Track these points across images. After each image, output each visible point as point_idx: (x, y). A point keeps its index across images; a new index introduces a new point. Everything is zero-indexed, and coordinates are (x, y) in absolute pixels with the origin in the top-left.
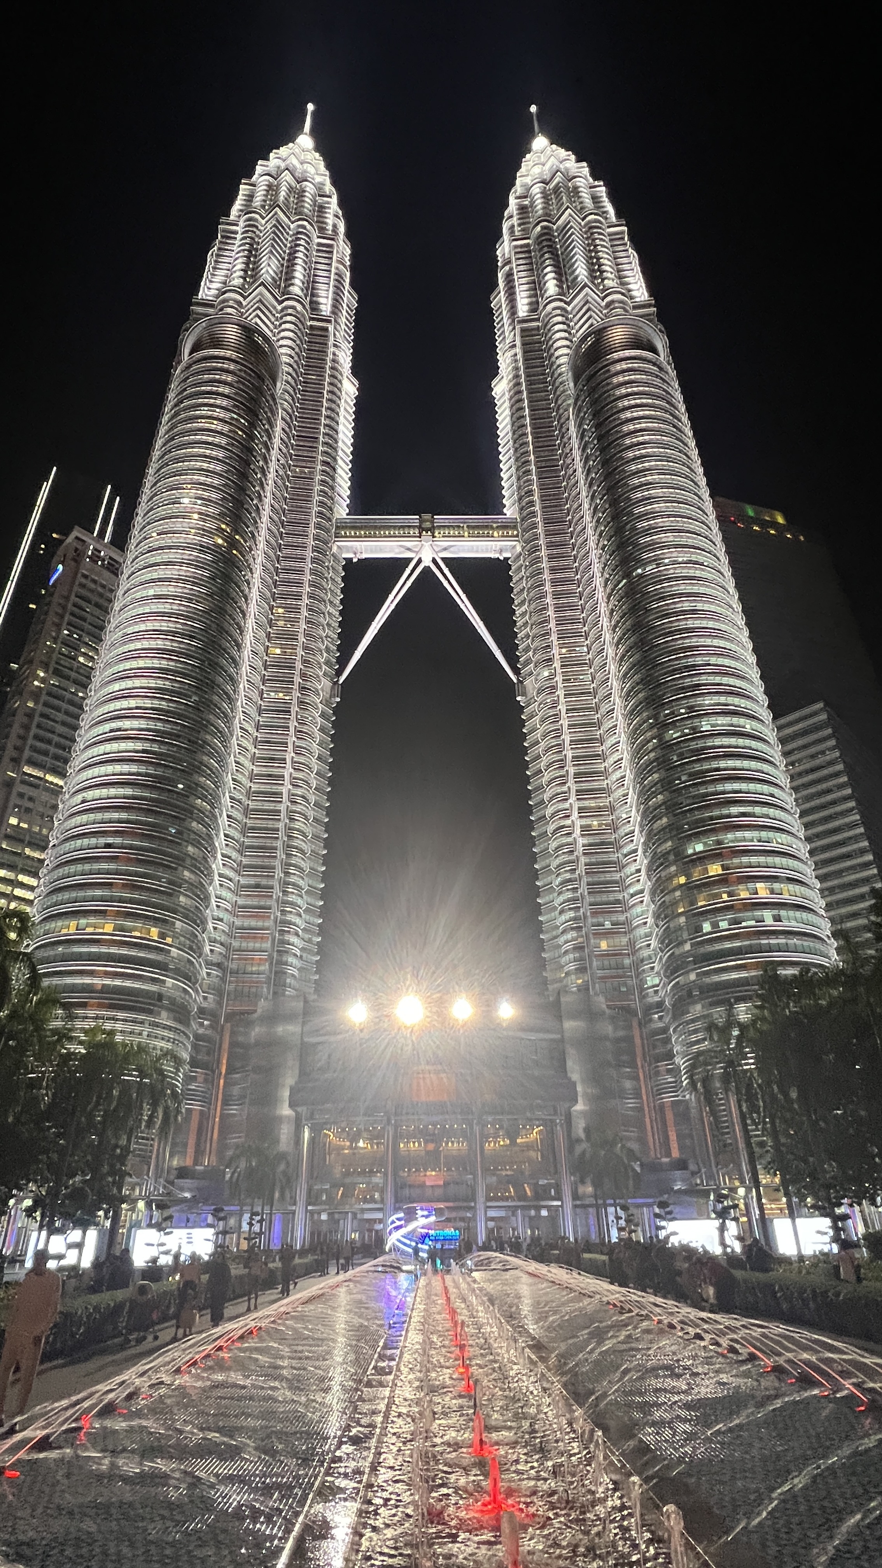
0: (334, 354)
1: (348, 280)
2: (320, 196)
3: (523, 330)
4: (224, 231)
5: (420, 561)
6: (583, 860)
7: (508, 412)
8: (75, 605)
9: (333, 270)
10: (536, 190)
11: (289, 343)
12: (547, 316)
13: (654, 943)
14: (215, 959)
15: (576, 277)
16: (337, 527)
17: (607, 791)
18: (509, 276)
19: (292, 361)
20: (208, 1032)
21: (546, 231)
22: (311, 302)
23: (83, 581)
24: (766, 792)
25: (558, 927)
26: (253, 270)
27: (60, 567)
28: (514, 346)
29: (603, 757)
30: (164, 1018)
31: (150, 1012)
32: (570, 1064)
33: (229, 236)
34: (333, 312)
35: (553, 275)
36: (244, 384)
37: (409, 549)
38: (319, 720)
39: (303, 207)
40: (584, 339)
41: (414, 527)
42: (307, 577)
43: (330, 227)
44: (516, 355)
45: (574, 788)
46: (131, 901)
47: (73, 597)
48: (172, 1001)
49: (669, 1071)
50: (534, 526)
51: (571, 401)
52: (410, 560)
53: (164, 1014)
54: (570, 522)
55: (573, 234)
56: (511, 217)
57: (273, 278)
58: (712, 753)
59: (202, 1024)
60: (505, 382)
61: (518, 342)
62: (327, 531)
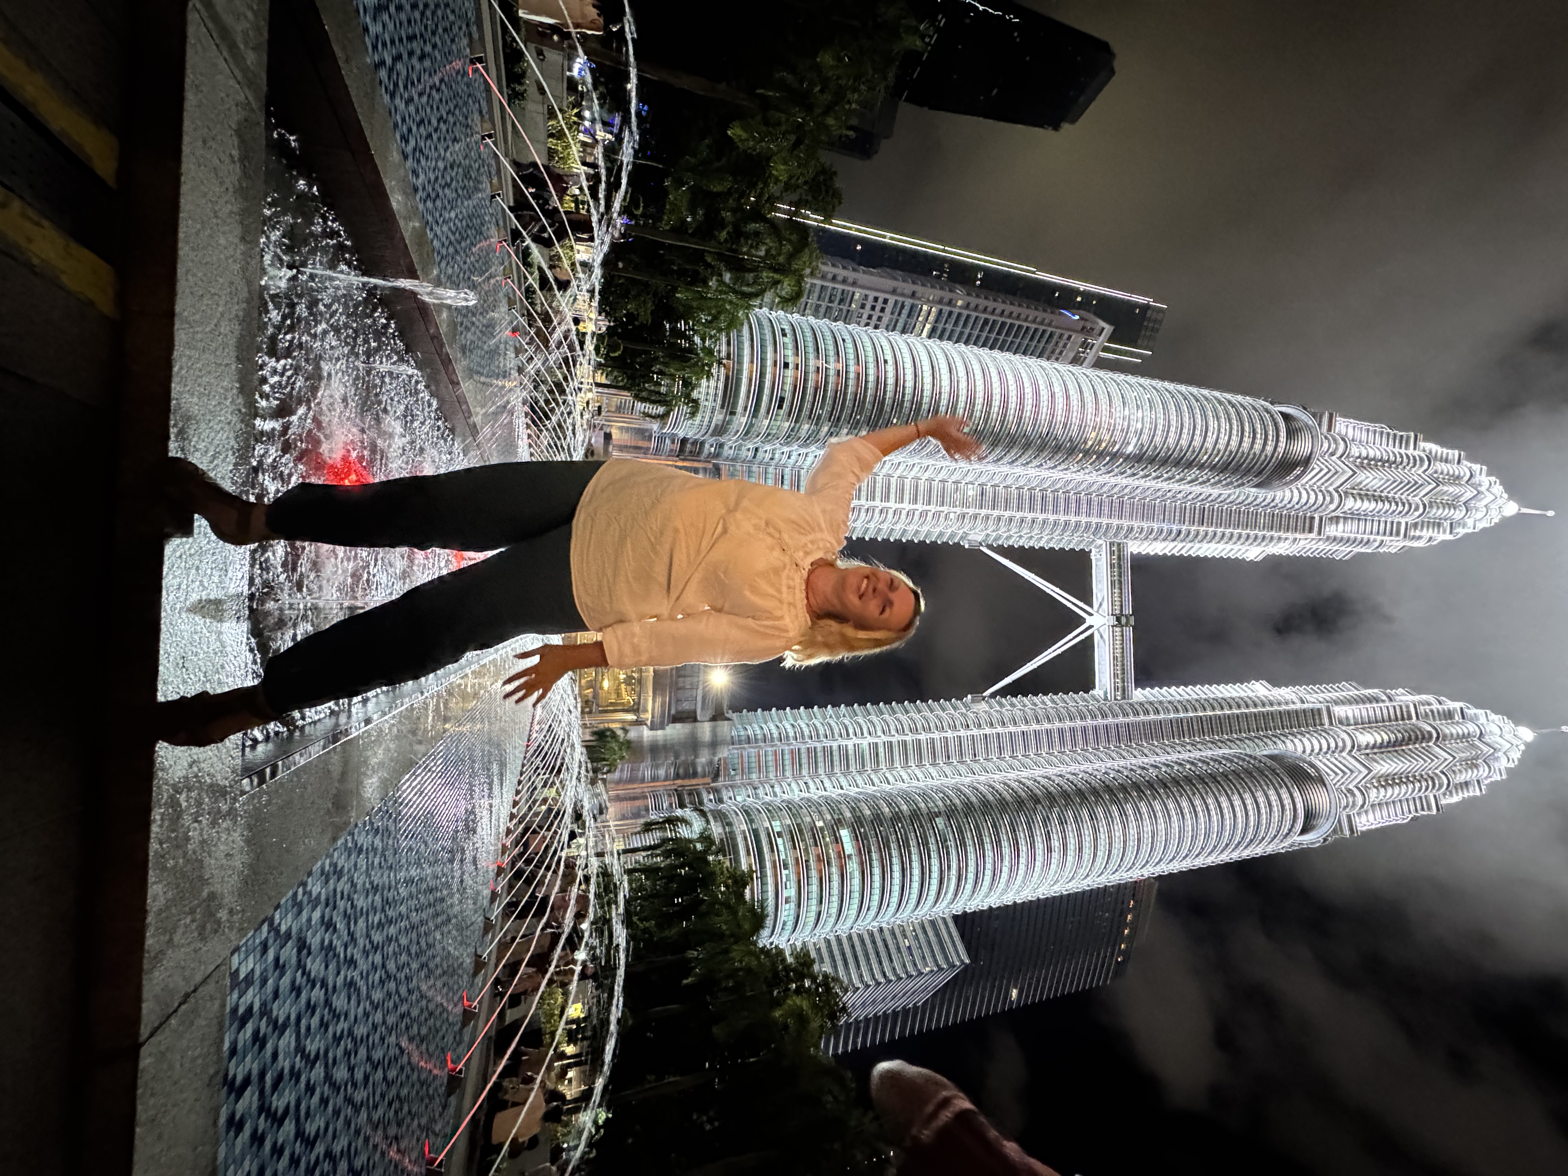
0: (1286, 539)
1: (1363, 550)
2: (1451, 524)
3: (1319, 710)
4: (1408, 438)
5: (1091, 614)
6: (835, 745)
7: (1234, 694)
8: (1044, 331)
9: (1372, 537)
10: (1471, 728)
11: (1295, 499)
12: (1335, 733)
13: (768, 799)
14: (760, 454)
15: (1378, 762)
16: (1119, 544)
17: (891, 768)
18: (1377, 700)
19: (1277, 501)
20: (706, 451)
21: (1425, 737)
22: (1338, 518)
23: (1066, 336)
24: (892, 900)
25: (781, 722)
26: (1369, 464)
27: (1077, 317)
28: (1303, 702)
29: (920, 765)
30: (718, 417)
31: (722, 407)
32: (678, 726)
33: (1403, 441)
34: (1328, 538)
35: (1379, 741)
36: (1253, 459)
37: (1101, 605)
38: (950, 531)
39: (1438, 508)
40: (1312, 766)
41: (1121, 610)
42: (1073, 519)
43: (1418, 533)
44: (1294, 703)
45: (894, 740)
46: (805, 388)
47: (1050, 329)
48: (729, 423)
49: (671, 805)
50: (1125, 715)
51: (1248, 751)
52: (1091, 606)
53: (721, 417)
54: (1131, 747)
55: (1425, 761)
56: (1440, 703)
57: (1361, 483)
58: (925, 858)
59: (712, 446)
60: (1266, 693)
61: (1306, 706)
62: (1116, 535)
